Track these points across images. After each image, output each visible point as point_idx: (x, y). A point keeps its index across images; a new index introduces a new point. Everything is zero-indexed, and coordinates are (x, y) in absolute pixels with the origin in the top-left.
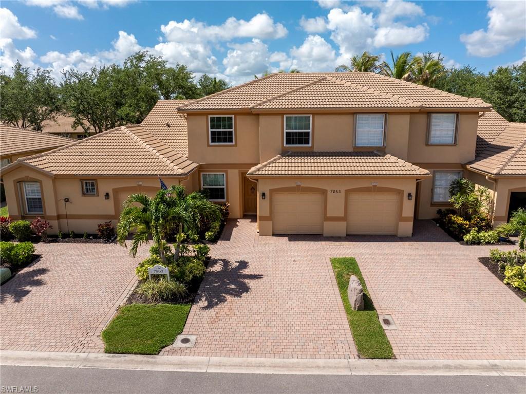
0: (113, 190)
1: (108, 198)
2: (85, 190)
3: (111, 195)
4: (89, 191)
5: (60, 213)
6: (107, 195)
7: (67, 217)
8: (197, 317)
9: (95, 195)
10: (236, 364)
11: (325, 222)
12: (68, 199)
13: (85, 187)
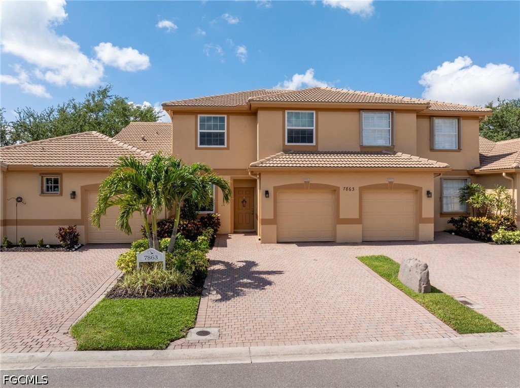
0: (82, 187)
1: (74, 198)
2: (45, 188)
3: (78, 193)
4: (50, 190)
5: (8, 218)
6: (73, 194)
7: (17, 222)
8: (211, 309)
9: (58, 193)
10: (292, 353)
11: (337, 225)
12: (21, 198)
13: (45, 185)
